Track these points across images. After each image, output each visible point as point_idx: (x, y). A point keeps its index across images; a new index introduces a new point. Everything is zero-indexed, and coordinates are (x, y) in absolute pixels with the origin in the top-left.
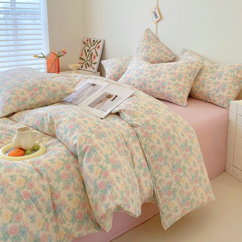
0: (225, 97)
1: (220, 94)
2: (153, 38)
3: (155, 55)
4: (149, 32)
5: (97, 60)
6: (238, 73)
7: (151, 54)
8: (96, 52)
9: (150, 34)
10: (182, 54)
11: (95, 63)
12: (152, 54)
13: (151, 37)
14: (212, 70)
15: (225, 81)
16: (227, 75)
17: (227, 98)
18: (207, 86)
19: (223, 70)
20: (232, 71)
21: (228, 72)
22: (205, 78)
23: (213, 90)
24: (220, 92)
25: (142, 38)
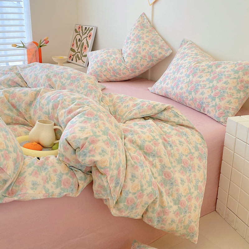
0: (222, 108)
3: (147, 48)
4: (145, 17)
5: (88, 51)
6: (244, 75)
7: (142, 46)
8: (87, 43)
9: (146, 20)
10: (181, 46)
11: (86, 56)
12: (144, 47)
13: (146, 25)
14: (210, 69)
15: (224, 85)
16: (228, 77)
17: (226, 109)
18: (201, 91)
19: (224, 70)
20: (236, 72)
21: (231, 72)
22: (200, 80)
23: (208, 97)
24: (217, 100)
25: (135, 25)
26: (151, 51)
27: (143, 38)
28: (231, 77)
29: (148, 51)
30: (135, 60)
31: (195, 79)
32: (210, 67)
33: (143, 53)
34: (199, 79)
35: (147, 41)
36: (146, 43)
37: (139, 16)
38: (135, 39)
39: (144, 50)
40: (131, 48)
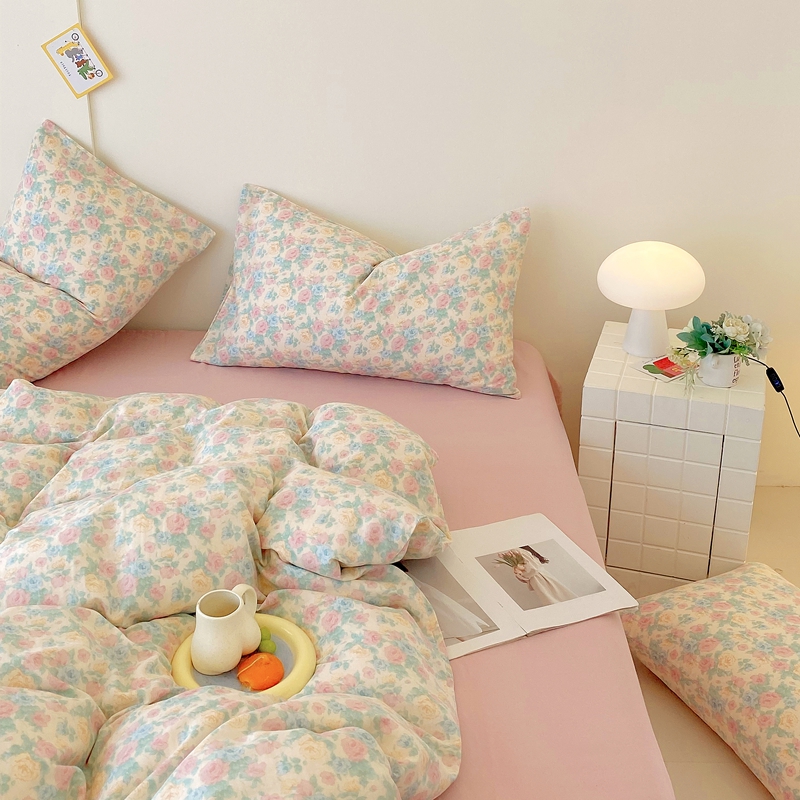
0: (497, 367)
1: (479, 361)
2: (96, 167)
3: (143, 242)
4: (62, 136)
6: (501, 274)
7: (124, 239)
9: (72, 146)
10: (242, 208)
12: (130, 242)
13: (81, 162)
14: (418, 285)
15: (477, 314)
16: (474, 292)
17: (504, 365)
18: (426, 344)
19: (453, 276)
20: (485, 273)
21: (474, 278)
22: (411, 317)
24: (479, 353)
25: (41, 169)
26: (154, 247)
27: (109, 213)
28: (480, 291)
29: (148, 249)
30: (119, 290)
31: (394, 320)
32: (412, 277)
33: (136, 261)
34: (404, 317)
35: (129, 220)
36: (127, 225)
37: (38, 134)
38: (80, 221)
39: (134, 249)
40: (84, 254)
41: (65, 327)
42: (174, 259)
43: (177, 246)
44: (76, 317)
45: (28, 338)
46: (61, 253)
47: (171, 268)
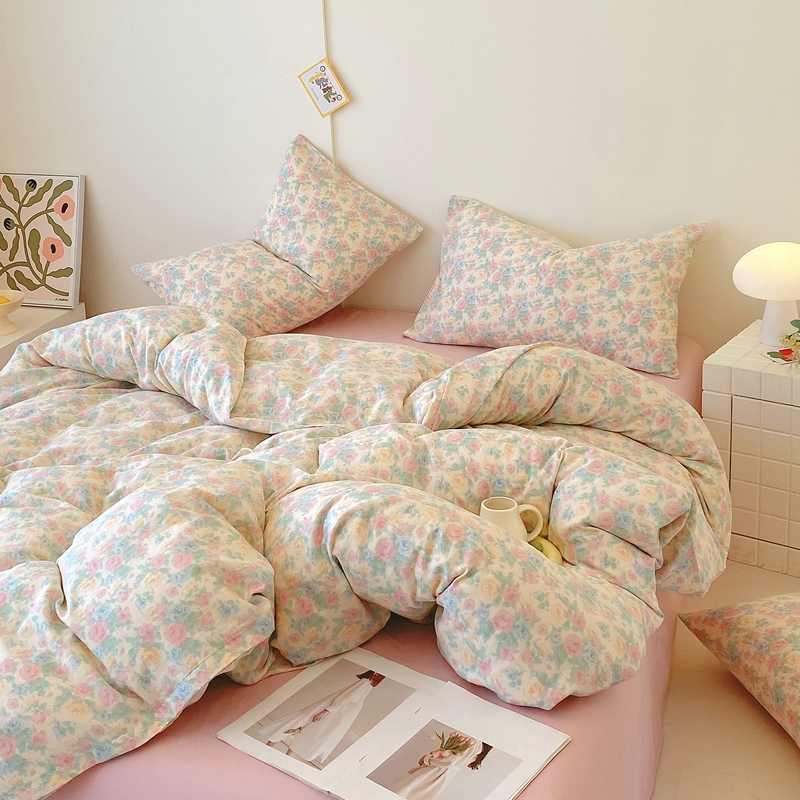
0: (658, 344)
1: (641, 338)
2: (333, 172)
3: (361, 231)
4: (310, 147)
5: (70, 257)
6: (669, 268)
7: (346, 228)
8: (58, 229)
9: (316, 155)
10: (450, 215)
11: (67, 272)
12: (351, 230)
13: (322, 168)
14: (594, 269)
15: (643, 297)
17: (665, 344)
18: (596, 318)
19: (627, 265)
20: (654, 265)
21: (644, 267)
22: (584, 294)
23: (618, 328)
24: (642, 331)
25: (290, 172)
26: (371, 236)
28: (648, 279)
31: (570, 295)
32: (590, 262)
34: (579, 294)
35: (353, 214)
36: (351, 217)
37: (291, 145)
38: (314, 213)
39: (354, 237)
40: (315, 238)
41: (296, 294)
42: (386, 248)
43: (391, 237)
44: (304, 287)
45: (267, 300)
46: (298, 237)
47: (384, 255)
